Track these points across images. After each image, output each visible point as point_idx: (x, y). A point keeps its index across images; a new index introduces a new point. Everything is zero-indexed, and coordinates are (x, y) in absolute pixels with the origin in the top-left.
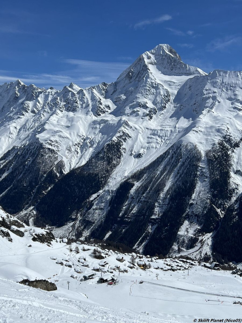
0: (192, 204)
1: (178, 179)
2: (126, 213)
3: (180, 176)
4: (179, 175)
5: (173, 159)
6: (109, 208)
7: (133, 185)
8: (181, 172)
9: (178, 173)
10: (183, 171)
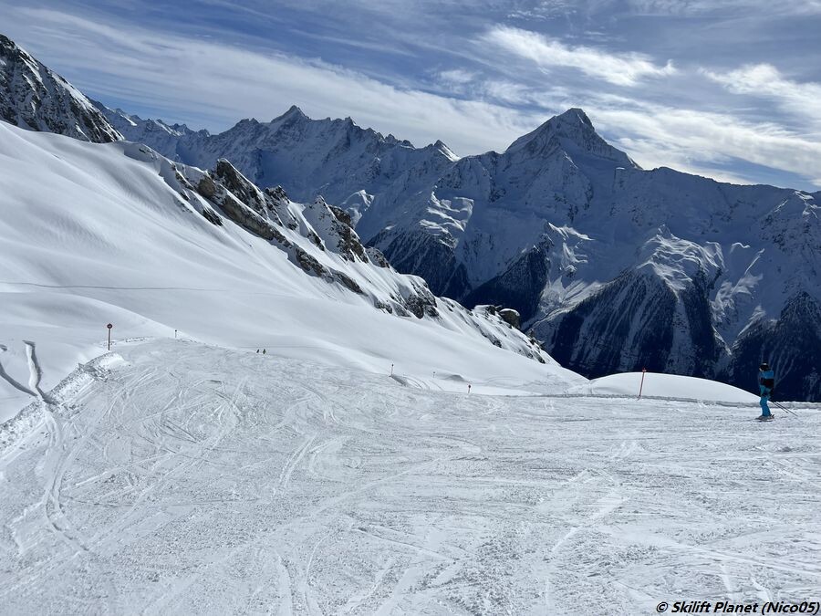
0: (672, 361)
1: (646, 323)
2: (580, 356)
3: (649, 319)
4: (646, 318)
5: (634, 294)
6: (553, 346)
7: (581, 321)
8: (648, 313)
9: (644, 315)
10: (651, 313)
